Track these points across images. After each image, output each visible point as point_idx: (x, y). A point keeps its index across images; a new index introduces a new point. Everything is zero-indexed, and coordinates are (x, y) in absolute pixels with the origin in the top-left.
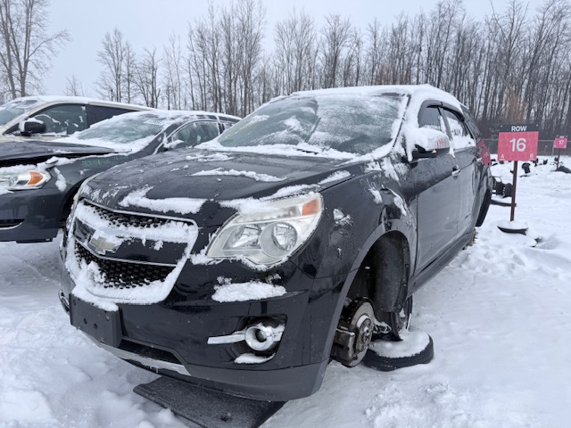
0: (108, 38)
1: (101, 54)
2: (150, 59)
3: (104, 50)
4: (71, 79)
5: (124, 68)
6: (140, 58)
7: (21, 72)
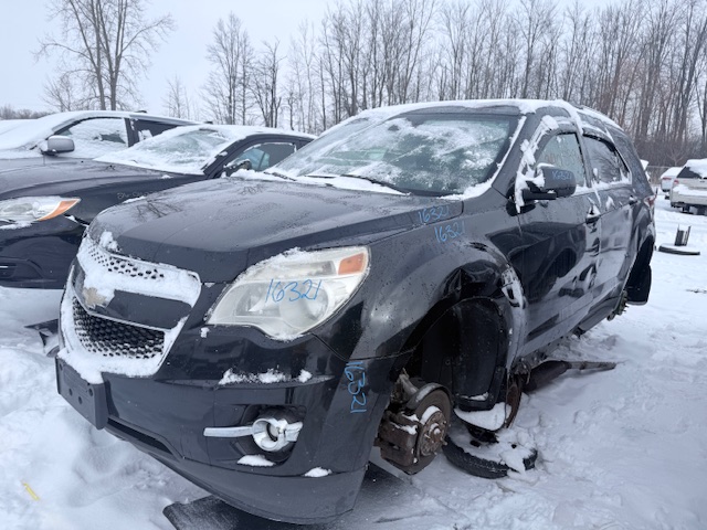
0: (221, 26)
1: (212, 50)
2: (271, 57)
3: (216, 44)
4: (173, 83)
5: (240, 69)
6: (259, 55)
7: (111, 71)
